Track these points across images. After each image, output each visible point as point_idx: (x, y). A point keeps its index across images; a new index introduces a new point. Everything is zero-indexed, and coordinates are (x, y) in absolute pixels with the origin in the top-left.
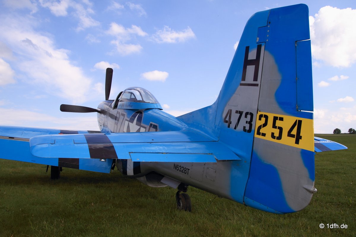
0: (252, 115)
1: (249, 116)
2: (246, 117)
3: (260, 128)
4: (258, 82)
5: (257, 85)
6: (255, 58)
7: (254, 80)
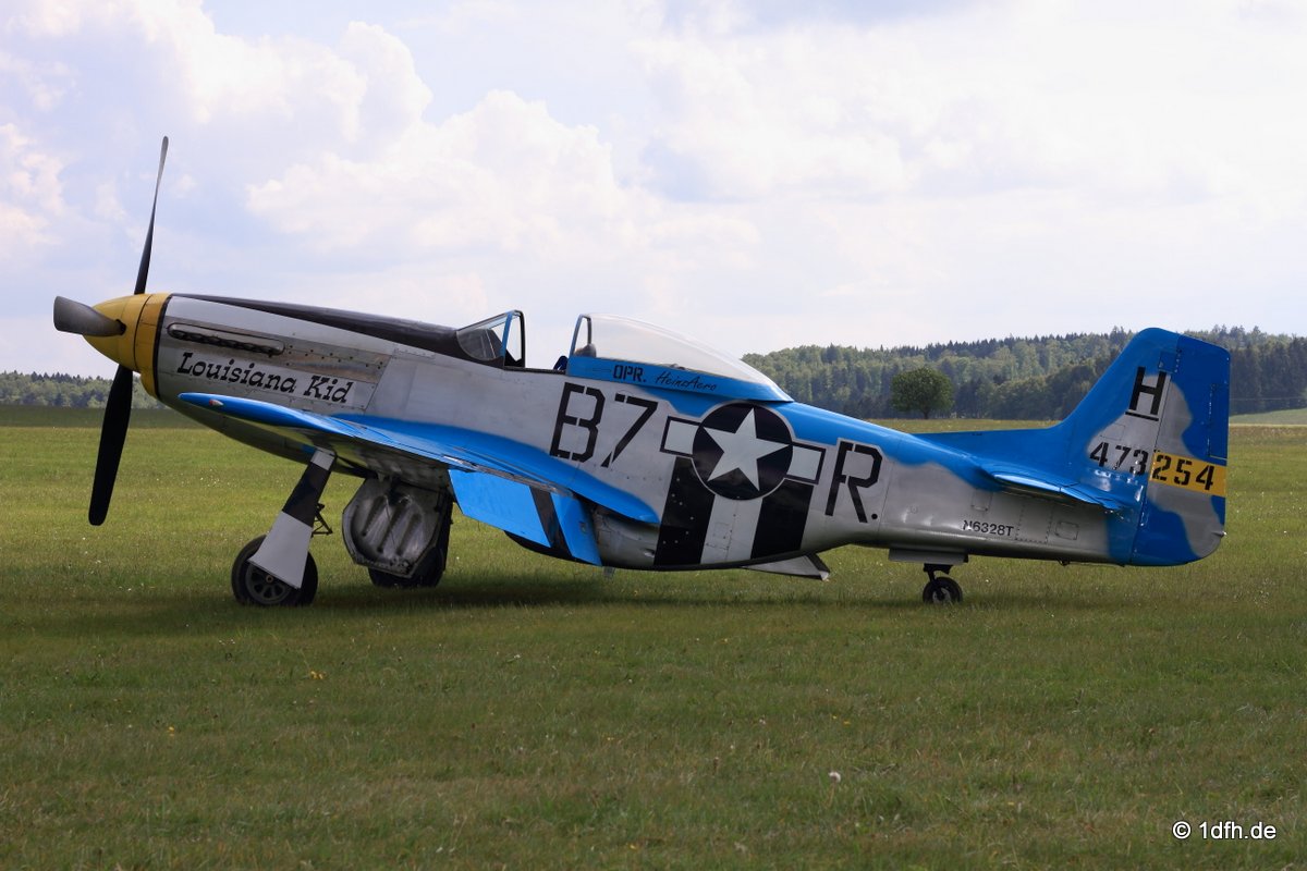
0: (1146, 455)
1: (1141, 456)
2: (1136, 455)
3: (1157, 471)
4: (1159, 416)
5: (1157, 420)
6: (1155, 386)
7: (1152, 412)
